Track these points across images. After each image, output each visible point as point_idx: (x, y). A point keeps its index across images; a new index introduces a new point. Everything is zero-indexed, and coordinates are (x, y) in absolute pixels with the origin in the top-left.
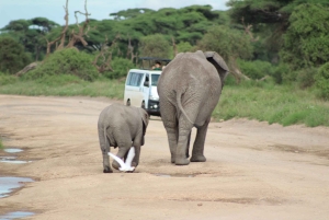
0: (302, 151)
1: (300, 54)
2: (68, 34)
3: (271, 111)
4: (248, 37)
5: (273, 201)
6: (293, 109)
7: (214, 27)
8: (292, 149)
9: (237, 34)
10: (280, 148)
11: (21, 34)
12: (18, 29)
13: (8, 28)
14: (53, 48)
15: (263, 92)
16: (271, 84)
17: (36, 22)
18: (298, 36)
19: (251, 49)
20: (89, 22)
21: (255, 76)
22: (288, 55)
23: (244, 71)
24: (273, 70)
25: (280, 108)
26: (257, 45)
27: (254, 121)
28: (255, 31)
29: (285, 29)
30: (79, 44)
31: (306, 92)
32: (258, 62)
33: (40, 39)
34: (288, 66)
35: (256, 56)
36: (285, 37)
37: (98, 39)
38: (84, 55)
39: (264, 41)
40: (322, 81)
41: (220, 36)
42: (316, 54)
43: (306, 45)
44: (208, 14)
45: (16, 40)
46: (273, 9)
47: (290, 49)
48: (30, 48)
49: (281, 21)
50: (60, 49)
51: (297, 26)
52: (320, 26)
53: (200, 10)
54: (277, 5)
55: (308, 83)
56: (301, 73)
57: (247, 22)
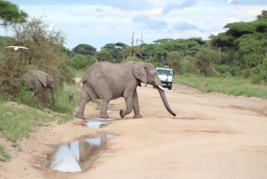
0: (243, 109)
1: (243, 62)
2: (133, 51)
3: (229, 89)
4: (219, 53)
5: (229, 132)
6: (240, 88)
7: (203, 48)
8: (239, 108)
9: (213, 52)
10: (233, 107)
11: (111, 50)
12: (110, 48)
13: (105, 47)
14: (126, 57)
15: (225, 80)
16: (229, 76)
17: (118, 44)
18: (243, 53)
19: (220, 59)
20: (143, 45)
21: (222, 72)
22: (238, 62)
23: (217, 69)
24: (231, 69)
25: (234, 88)
26: (223, 57)
27: (221, 94)
28: (223, 50)
29: (237, 50)
30: (138, 55)
31: (246, 80)
32: (224, 65)
33: (120, 52)
34: (238, 67)
35: (223, 62)
36: (237, 54)
37: (147, 53)
39: (226, 56)
40: (254, 75)
41: (205, 53)
42: (251, 62)
43: (246, 57)
44: (200, 42)
45: (108, 53)
46: (231, 40)
47: (239, 59)
48: (115, 57)
49: (235, 46)
50: (129, 57)
51: (242, 48)
53: (196, 40)
54: (233, 38)
55: (247, 76)
56: (244, 71)
57: (219, 46)
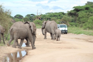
0: (80, 39)
1: (80, 21)
2: (37, 17)
3: (74, 32)
4: (71, 18)
5: (75, 48)
6: (79, 31)
7: (64, 16)
8: (78, 39)
9: (69, 17)
10: (76, 38)
12: (28, 16)
13: (27, 16)
14: (35, 19)
15: (73, 28)
16: (75, 27)
17: (32, 15)
18: (80, 18)
19: (71, 20)
20: (41, 15)
21: (72, 25)
22: (78, 21)
23: (70, 24)
24: (75, 24)
25: (76, 31)
26: (72, 19)
27: (72, 33)
28: (72, 17)
29: (77, 17)
30: (39, 19)
31: (81, 28)
32: (72, 23)
33: (32, 18)
34: (78, 23)
35: (72, 22)
37: (43, 18)
38: (40, 21)
39: (73, 19)
40: (84, 26)
41: (65, 18)
42: (83, 21)
43: (81, 20)
44: (63, 14)
45: (28, 18)
46: (75, 13)
47: (78, 20)
48: (30, 19)
49: (77, 15)
50: (36, 20)
51: (80, 16)
52: (84, 16)
53: (62, 13)
54: (76, 12)
55: (81, 27)
56: (80, 25)
57: (71, 15)
